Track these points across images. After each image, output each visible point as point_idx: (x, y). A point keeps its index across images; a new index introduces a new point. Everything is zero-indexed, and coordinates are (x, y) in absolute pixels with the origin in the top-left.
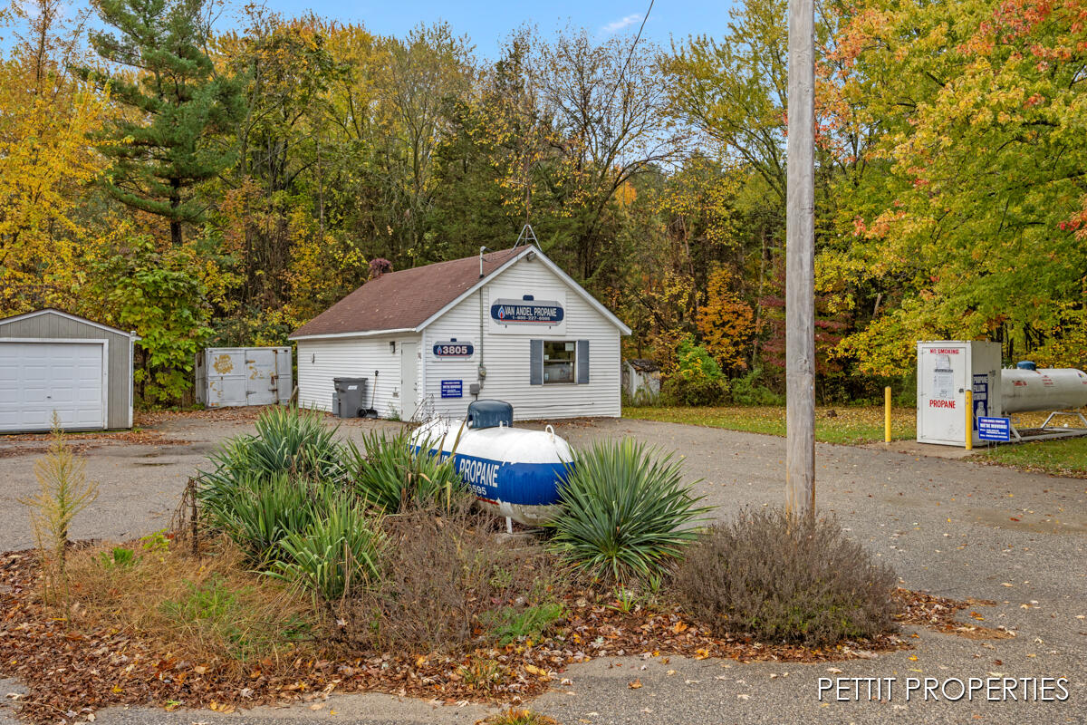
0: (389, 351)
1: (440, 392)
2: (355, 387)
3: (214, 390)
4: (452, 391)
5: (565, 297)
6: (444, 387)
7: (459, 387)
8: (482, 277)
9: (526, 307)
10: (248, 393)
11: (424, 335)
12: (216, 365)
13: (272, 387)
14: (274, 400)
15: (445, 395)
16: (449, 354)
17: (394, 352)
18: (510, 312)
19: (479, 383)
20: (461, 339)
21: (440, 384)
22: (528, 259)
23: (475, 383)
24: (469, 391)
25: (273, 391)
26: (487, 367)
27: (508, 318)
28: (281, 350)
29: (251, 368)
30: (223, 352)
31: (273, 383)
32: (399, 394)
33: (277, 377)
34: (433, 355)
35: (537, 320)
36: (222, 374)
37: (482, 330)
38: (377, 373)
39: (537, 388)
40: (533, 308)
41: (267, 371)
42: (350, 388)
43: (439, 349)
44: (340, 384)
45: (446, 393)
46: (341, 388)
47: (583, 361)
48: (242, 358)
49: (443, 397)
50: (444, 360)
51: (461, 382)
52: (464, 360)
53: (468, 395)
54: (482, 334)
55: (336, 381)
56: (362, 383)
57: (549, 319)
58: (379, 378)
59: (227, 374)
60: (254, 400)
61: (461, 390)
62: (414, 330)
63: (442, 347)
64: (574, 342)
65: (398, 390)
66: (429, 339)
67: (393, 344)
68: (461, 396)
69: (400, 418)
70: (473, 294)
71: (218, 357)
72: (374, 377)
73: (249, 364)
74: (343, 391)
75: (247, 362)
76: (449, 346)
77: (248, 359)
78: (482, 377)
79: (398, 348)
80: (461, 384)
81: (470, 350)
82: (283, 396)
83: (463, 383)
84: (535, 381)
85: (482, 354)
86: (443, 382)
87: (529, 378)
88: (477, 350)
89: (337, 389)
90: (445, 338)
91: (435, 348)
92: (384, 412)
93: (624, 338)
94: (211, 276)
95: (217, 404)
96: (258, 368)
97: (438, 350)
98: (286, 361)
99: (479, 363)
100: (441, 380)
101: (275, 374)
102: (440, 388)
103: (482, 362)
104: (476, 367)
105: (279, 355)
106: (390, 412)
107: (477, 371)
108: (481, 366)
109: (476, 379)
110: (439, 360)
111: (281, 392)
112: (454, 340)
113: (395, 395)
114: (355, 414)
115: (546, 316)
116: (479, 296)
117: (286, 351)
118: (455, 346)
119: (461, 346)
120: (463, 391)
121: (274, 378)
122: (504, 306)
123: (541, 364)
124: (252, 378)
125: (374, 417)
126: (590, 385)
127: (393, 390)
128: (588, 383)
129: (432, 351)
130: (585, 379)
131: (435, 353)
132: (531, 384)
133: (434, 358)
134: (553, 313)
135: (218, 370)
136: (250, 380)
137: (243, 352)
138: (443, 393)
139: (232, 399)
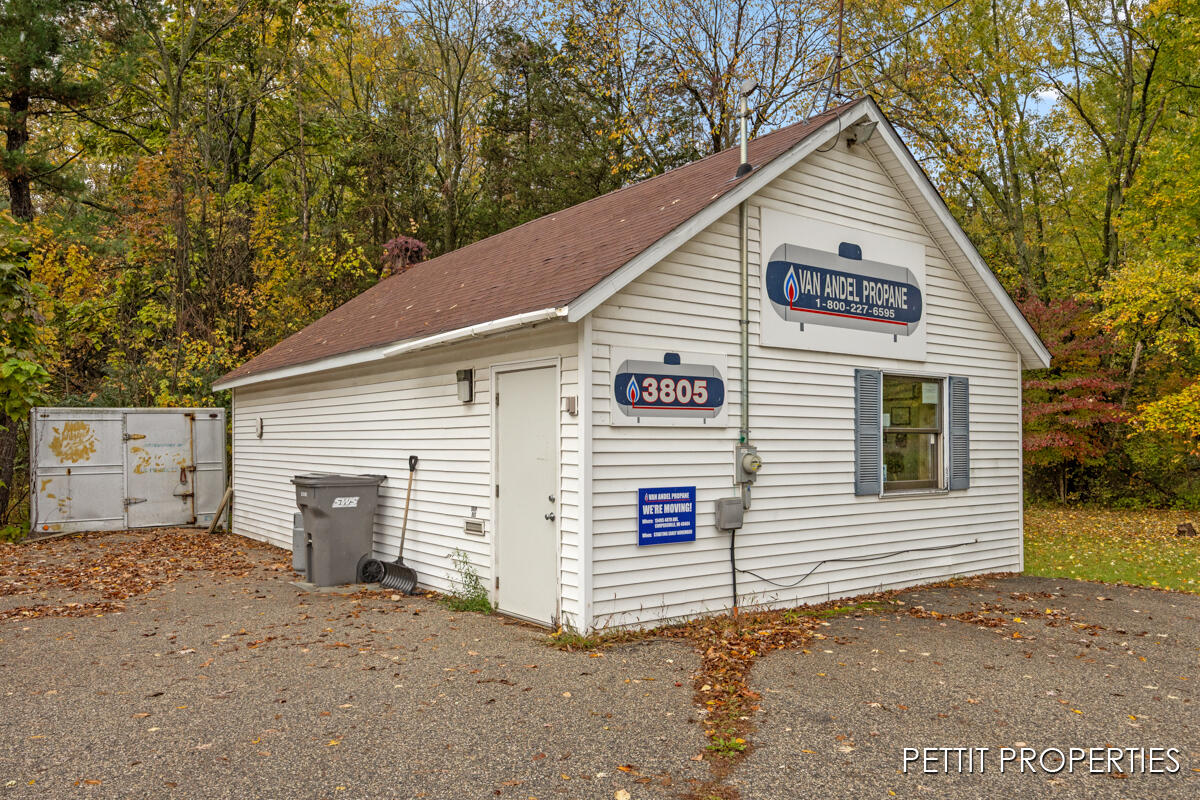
0: (455, 400)
1: (634, 526)
2: (352, 502)
3: (50, 496)
4: (670, 522)
5: (923, 260)
6: (647, 510)
7: (685, 508)
8: (746, 171)
9: (847, 275)
10: (128, 503)
11: (589, 335)
12: (56, 446)
13: (181, 490)
14: (187, 516)
15: (649, 535)
16: (659, 403)
17: (470, 402)
18: (810, 285)
19: (738, 493)
20: (694, 356)
21: (634, 500)
22: (851, 142)
23: (728, 495)
24: (711, 521)
25: (185, 497)
26: (760, 447)
27: (806, 303)
28: (201, 414)
29: (136, 450)
30: (71, 417)
31: (183, 481)
32: (487, 527)
33: (193, 469)
34: (613, 406)
35: (869, 316)
36: (69, 463)
37: (745, 334)
38: (413, 462)
39: (871, 505)
40: (860, 279)
41: (171, 458)
42: (339, 503)
43: (632, 386)
44: (313, 491)
45: (650, 528)
46: (311, 504)
47: (959, 432)
48: (116, 429)
49: (643, 542)
50: (646, 421)
51: (692, 491)
52: (698, 422)
53: (711, 533)
54: (745, 345)
55: (300, 483)
56: (372, 489)
57: (891, 313)
58: (420, 475)
59: (81, 462)
60: (141, 518)
61: (690, 517)
62: (564, 312)
63: (641, 378)
64: (938, 381)
65: (480, 514)
66: (603, 351)
67: (467, 376)
68: (692, 538)
69: (491, 598)
70: (721, 220)
71: (61, 426)
72: (407, 474)
73: (131, 443)
74: (318, 513)
75: (127, 438)
76: (659, 378)
77: (130, 432)
78: (747, 476)
79: (485, 388)
80: (692, 500)
81: (716, 392)
82: (206, 505)
83: (699, 497)
84: (865, 485)
85: (745, 405)
86: (642, 493)
87: (852, 479)
88: (732, 396)
89: (302, 507)
90: (648, 352)
91: (622, 381)
92: (440, 577)
93: (1028, 374)
94: (75, 275)
95: (58, 525)
96: (153, 451)
97: (630, 389)
98: (213, 438)
99: (736, 434)
100: (636, 486)
101: (188, 463)
102: (633, 513)
103: (745, 430)
104: (731, 447)
105: (198, 425)
106: (458, 577)
107: (732, 459)
108: (743, 441)
109: (729, 483)
110: (632, 421)
111: (200, 500)
112: (672, 359)
113: (474, 528)
114: (352, 572)
115: (887, 306)
116: (735, 230)
117: (214, 416)
118: (676, 379)
119: (692, 380)
120: (699, 521)
121: (188, 471)
122: (797, 267)
123: (876, 437)
124: (138, 470)
125: (408, 587)
126: (970, 492)
127: (468, 512)
128: (966, 488)
129: (610, 393)
130: (961, 479)
131: (621, 398)
132: (857, 494)
133: (617, 414)
134: (900, 300)
135: (59, 454)
136: (134, 476)
137: (119, 417)
138: (643, 528)
139: (92, 516)
